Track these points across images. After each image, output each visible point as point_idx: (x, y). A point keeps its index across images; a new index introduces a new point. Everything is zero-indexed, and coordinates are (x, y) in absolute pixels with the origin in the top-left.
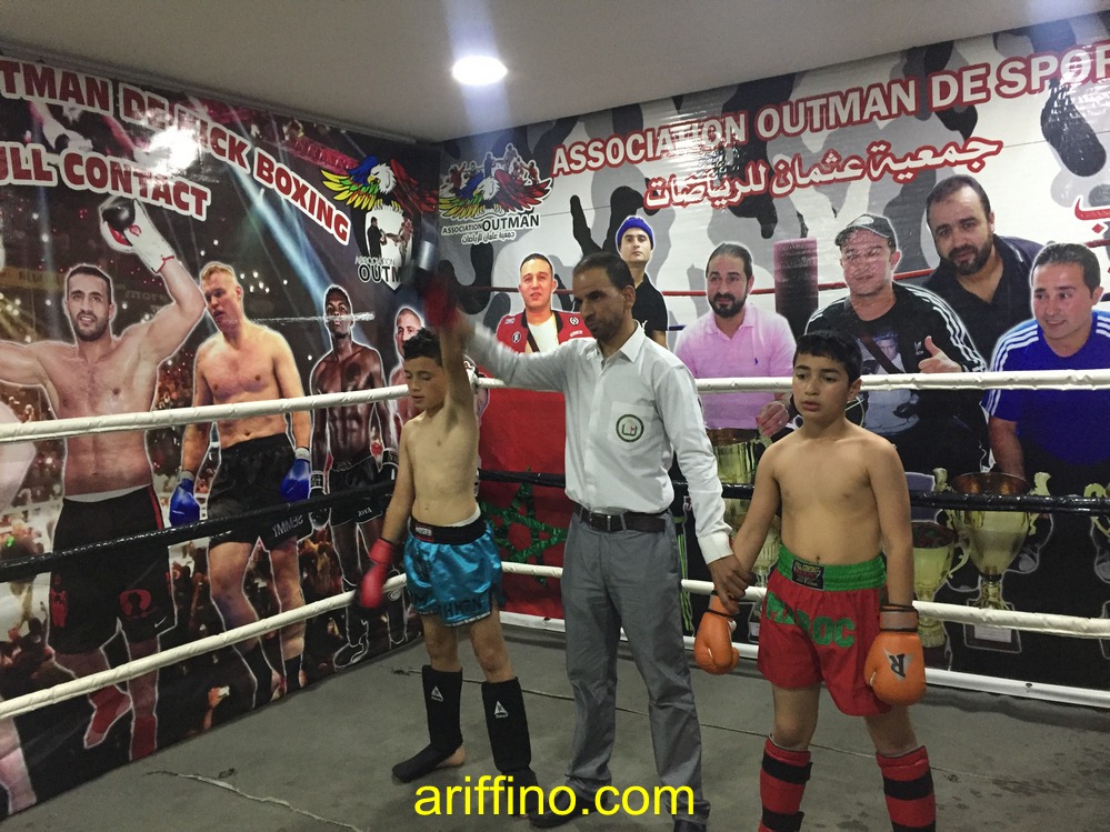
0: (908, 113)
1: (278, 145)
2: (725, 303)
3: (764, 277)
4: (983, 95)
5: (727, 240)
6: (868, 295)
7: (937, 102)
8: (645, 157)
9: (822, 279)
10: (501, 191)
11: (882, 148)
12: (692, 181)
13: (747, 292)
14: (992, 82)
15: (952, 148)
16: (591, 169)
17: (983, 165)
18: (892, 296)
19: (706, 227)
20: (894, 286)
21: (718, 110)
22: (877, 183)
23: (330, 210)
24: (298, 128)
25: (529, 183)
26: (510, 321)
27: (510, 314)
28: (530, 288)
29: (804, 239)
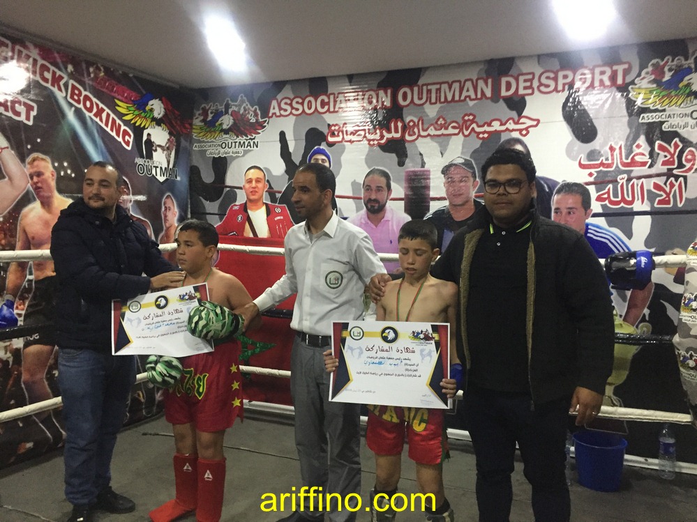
0: (487, 98)
1: (86, 80)
2: (373, 205)
3: (398, 190)
4: (530, 91)
5: (377, 166)
6: (459, 205)
7: (504, 93)
8: (328, 110)
9: (432, 194)
10: (235, 124)
11: (471, 117)
12: (357, 128)
13: (387, 199)
14: (536, 84)
15: (511, 121)
16: (294, 115)
17: (528, 132)
18: (473, 207)
19: (364, 157)
20: (475, 201)
21: (375, 86)
22: (467, 138)
23: (120, 126)
24: (100, 70)
25: (253, 120)
26: (236, 208)
27: (237, 203)
28: (249, 188)
29: (422, 169)
